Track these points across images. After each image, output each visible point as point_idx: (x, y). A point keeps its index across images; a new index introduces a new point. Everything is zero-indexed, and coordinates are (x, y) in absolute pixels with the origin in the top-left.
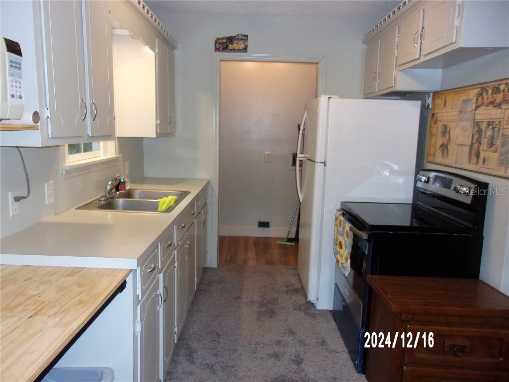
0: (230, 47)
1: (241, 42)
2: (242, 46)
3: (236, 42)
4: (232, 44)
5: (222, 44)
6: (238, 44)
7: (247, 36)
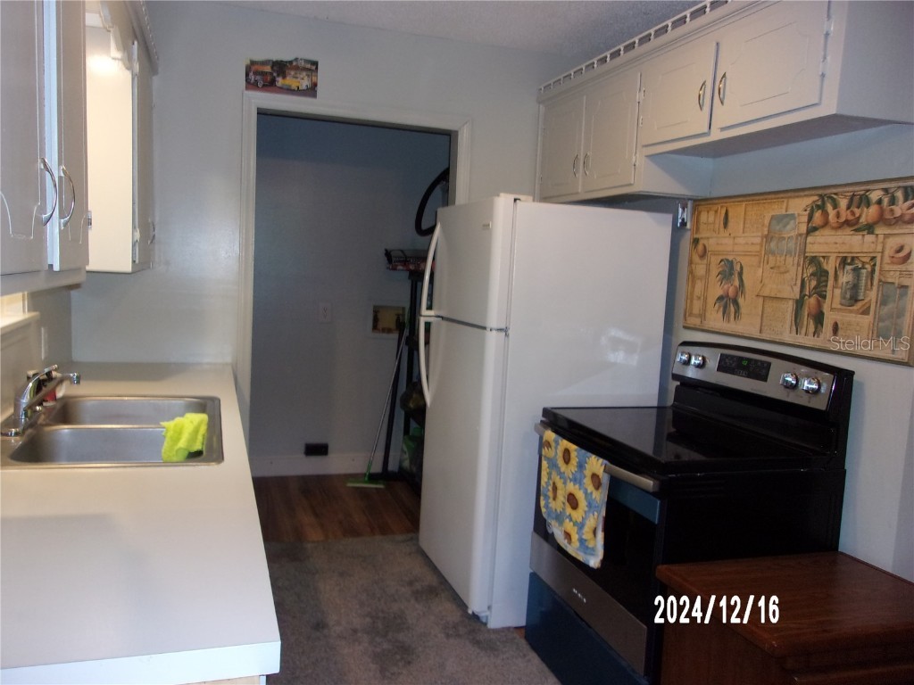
0: (280, 82)
1: (304, 74)
2: (305, 83)
3: (293, 73)
4: (284, 77)
5: (263, 74)
6: (297, 78)
7: (315, 64)
